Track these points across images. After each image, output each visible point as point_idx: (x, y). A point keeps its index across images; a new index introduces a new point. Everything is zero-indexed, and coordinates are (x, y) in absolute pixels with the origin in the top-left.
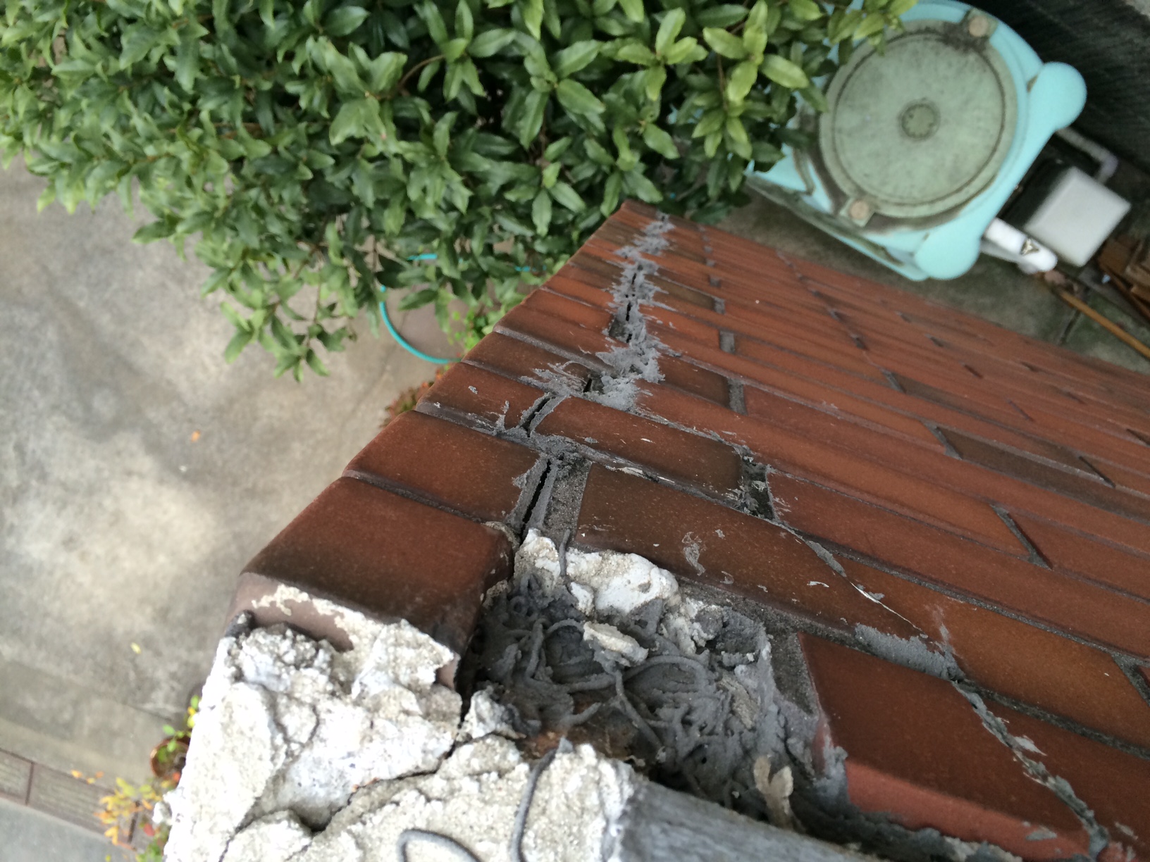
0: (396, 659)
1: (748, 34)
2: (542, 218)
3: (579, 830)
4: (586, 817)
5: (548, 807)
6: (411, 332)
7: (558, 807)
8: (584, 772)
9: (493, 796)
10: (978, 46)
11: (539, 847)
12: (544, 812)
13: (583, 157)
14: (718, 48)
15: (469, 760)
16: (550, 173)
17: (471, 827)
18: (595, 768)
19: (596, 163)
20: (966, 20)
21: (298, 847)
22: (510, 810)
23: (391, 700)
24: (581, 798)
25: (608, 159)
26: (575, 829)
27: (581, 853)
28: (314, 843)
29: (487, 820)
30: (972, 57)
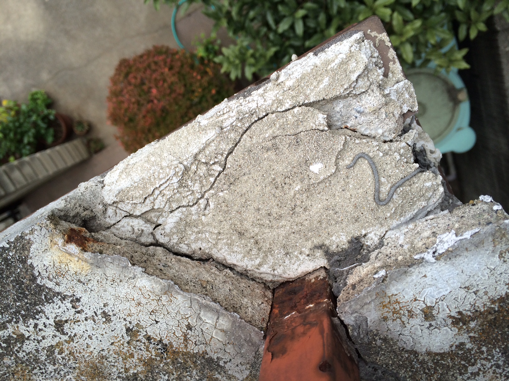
0: (402, 94)
1: (409, 27)
2: (283, 27)
3: (416, 201)
4: (422, 198)
5: (413, 185)
6: (180, 26)
7: (417, 187)
8: (434, 183)
9: (399, 166)
10: (456, 102)
11: (400, 195)
12: (410, 185)
13: (316, 17)
14: (395, 23)
15: (401, 148)
16: (301, 13)
17: (384, 170)
18: (438, 185)
19: (318, 24)
20: (460, 90)
21: (321, 128)
22: (401, 176)
23: (393, 106)
24: (426, 191)
25: (323, 26)
26: (415, 199)
27: (409, 209)
28: (328, 131)
29: (392, 173)
30: (451, 104)
